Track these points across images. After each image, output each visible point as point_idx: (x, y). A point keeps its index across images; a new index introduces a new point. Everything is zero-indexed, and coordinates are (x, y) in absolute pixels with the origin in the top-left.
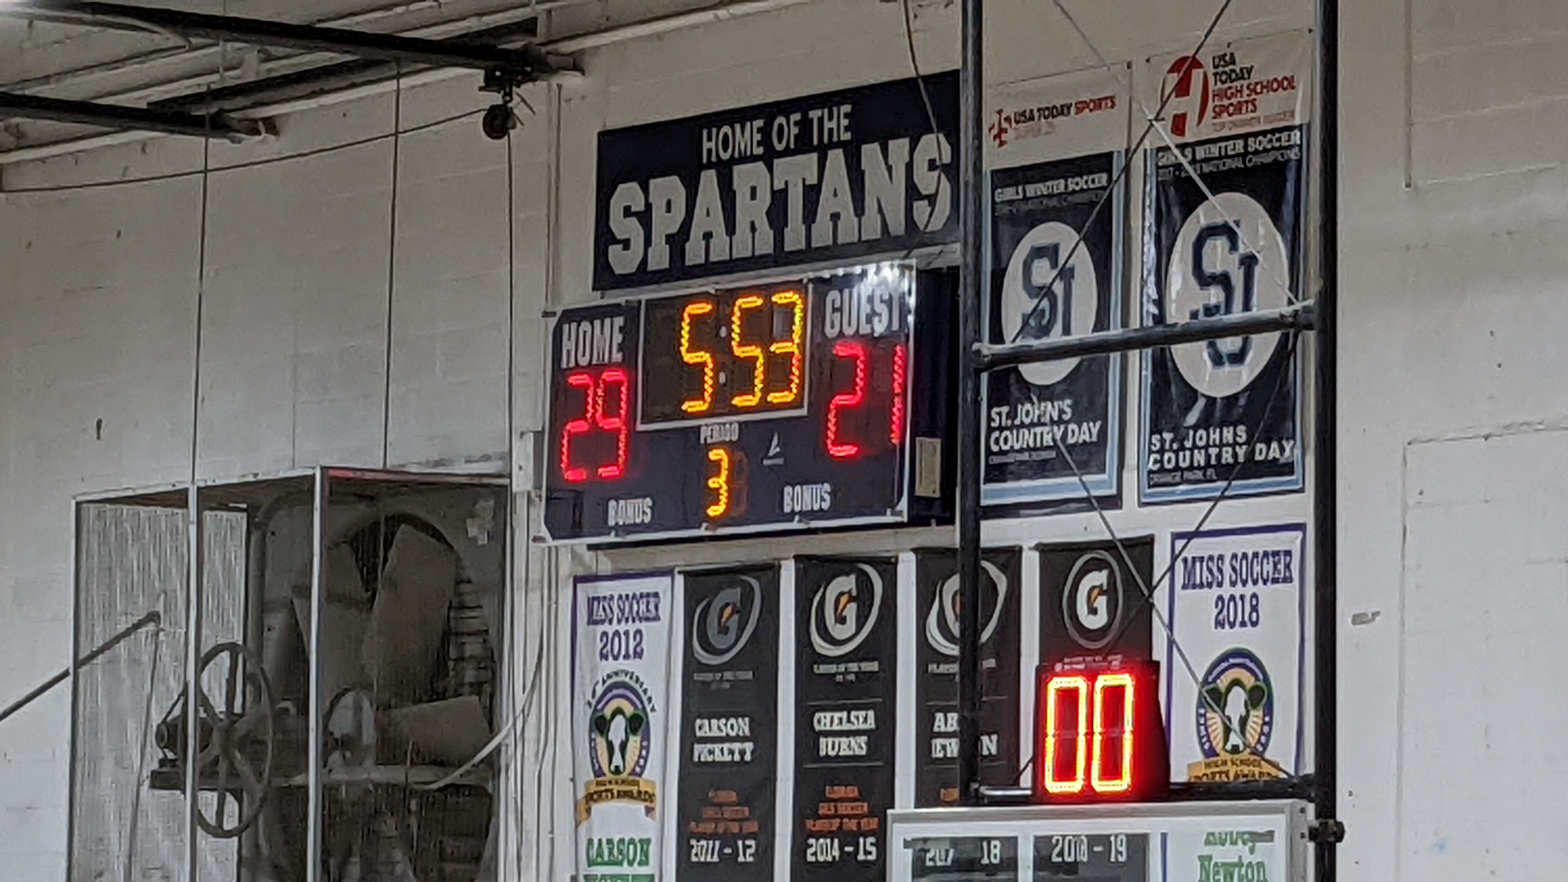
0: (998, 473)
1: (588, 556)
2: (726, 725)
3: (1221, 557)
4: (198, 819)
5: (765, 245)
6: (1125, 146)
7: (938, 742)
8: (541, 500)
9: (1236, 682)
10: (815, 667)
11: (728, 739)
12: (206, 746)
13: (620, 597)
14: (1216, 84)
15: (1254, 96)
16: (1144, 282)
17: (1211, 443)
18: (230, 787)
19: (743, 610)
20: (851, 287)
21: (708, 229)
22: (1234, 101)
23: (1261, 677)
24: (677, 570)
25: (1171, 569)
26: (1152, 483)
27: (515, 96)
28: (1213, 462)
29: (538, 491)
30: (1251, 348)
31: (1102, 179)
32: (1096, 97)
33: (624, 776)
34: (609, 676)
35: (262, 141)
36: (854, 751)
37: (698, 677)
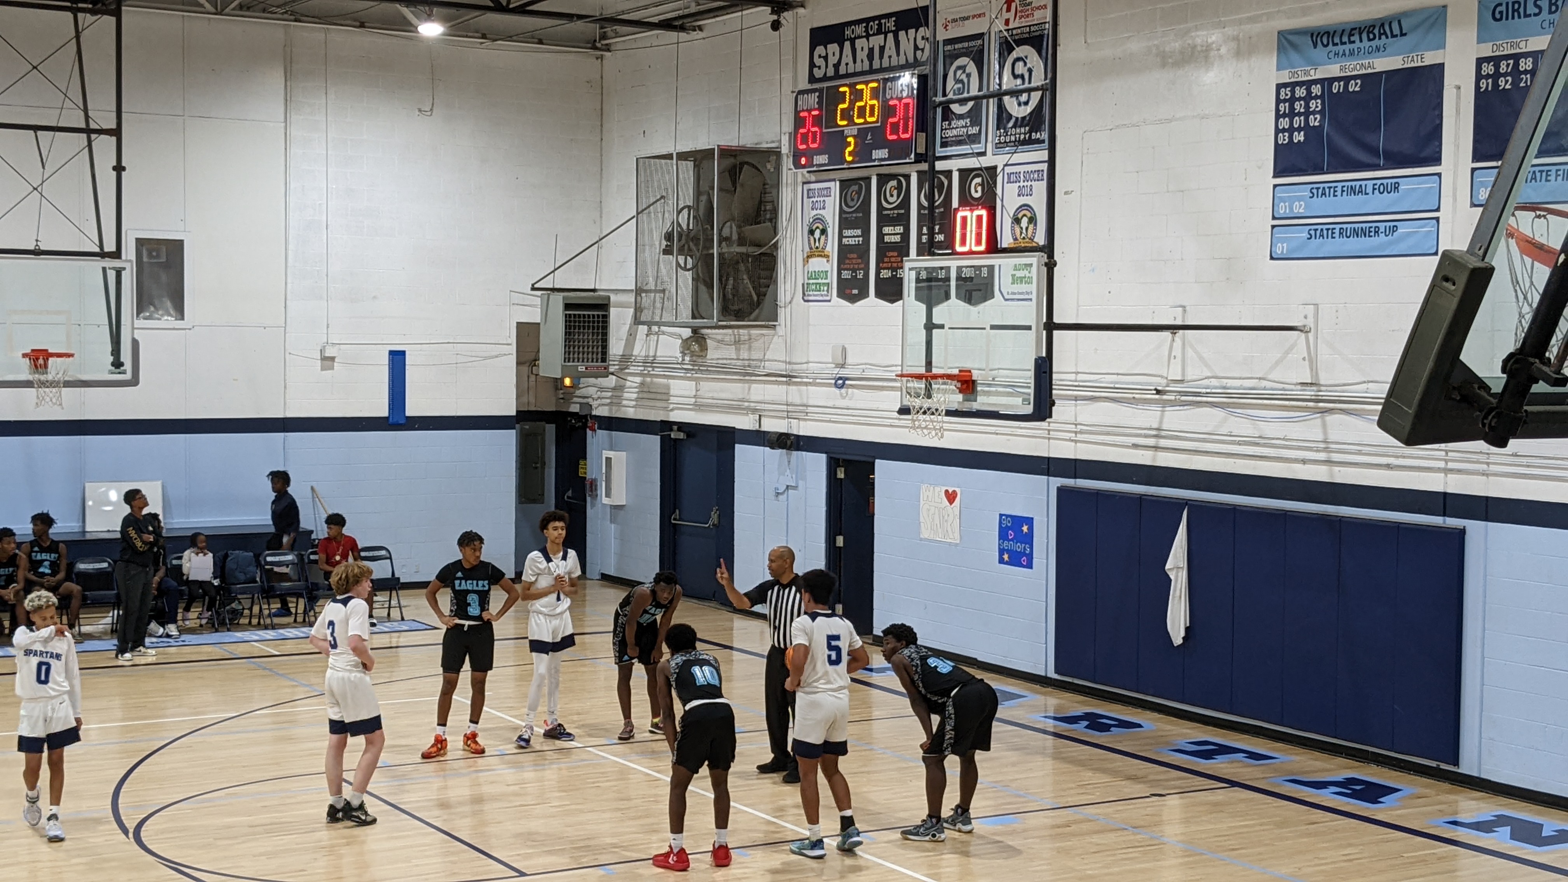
0: (944, 145)
1: (807, 175)
2: (853, 232)
3: (1020, 173)
4: (678, 264)
5: (866, 67)
6: (989, 30)
7: (924, 236)
8: (791, 156)
9: (1025, 215)
10: (883, 212)
11: (854, 237)
12: (681, 240)
13: (818, 189)
14: (1020, 8)
15: (1032, 12)
16: (994, 78)
17: (1017, 133)
18: (689, 254)
19: (859, 193)
20: (895, 81)
21: (847, 62)
22: (1025, 14)
23: (1032, 213)
24: (836, 179)
25: (1003, 177)
26: (997, 147)
27: (782, 17)
28: (1017, 140)
29: (790, 153)
30: (1031, 99)
31: (980, 42)
33: (819, 250)
34: (814, 216)
35: (696, 34)
36: (896, 239)
37: (844, 216)
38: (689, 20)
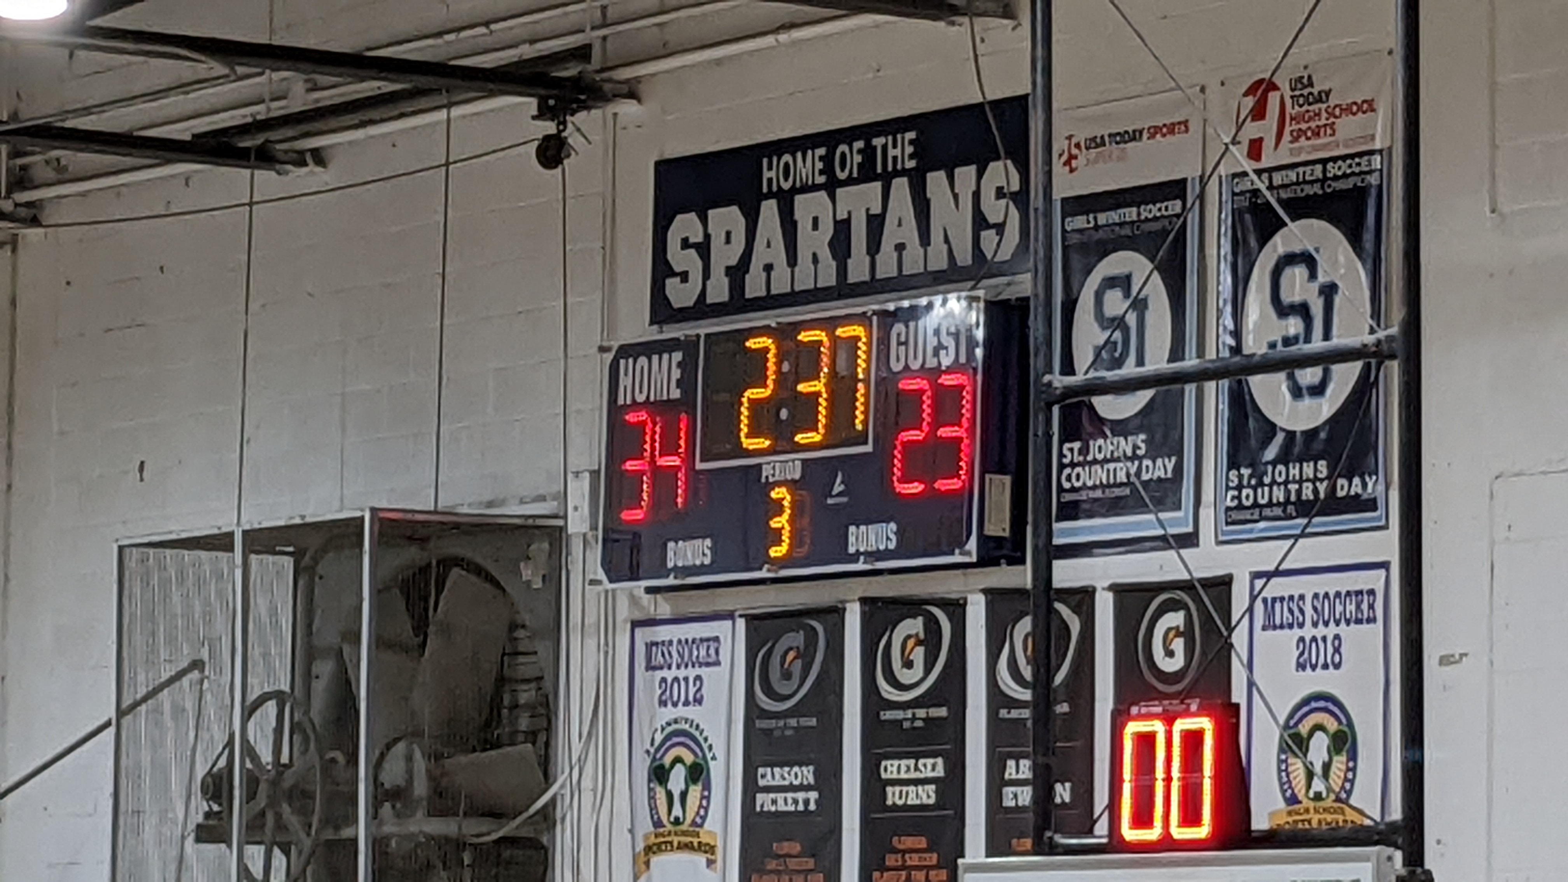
0: (1070, 511)
1: (646, 599)
2: (789, 774)
3: (1302, 597)
4: (244, 873)
5: (828, 277)
6: (1200, 173)
7: (1008, 791)
8: (597, 542)
9: (1319, 727)
10: (882, 713)
11: (792, 788)
12: (254, 798)
13: (680, 641)
14: (1293, 108)
15: (1332, 120)
16: (1220, 312)
17: (1291, 478)
18: (277, 839)
19: (806, 655)
20: (916, 319)
21: (768, 261)
22: (1313, 125)
23: (1344, 721)
24: (737, 614)
25: (1250, 610)
26: (1229, 520)
27: (570, 125)
28: (1293, 498)
29: (595, 532)
30: (1330, 379)
31: (1176, 206)
32: (1168, 122)
33: (684, 827)
34: (669, 724)
35: (307, 174)
36: (921, 799)
37: (760, 724)
38: (290, 132)
